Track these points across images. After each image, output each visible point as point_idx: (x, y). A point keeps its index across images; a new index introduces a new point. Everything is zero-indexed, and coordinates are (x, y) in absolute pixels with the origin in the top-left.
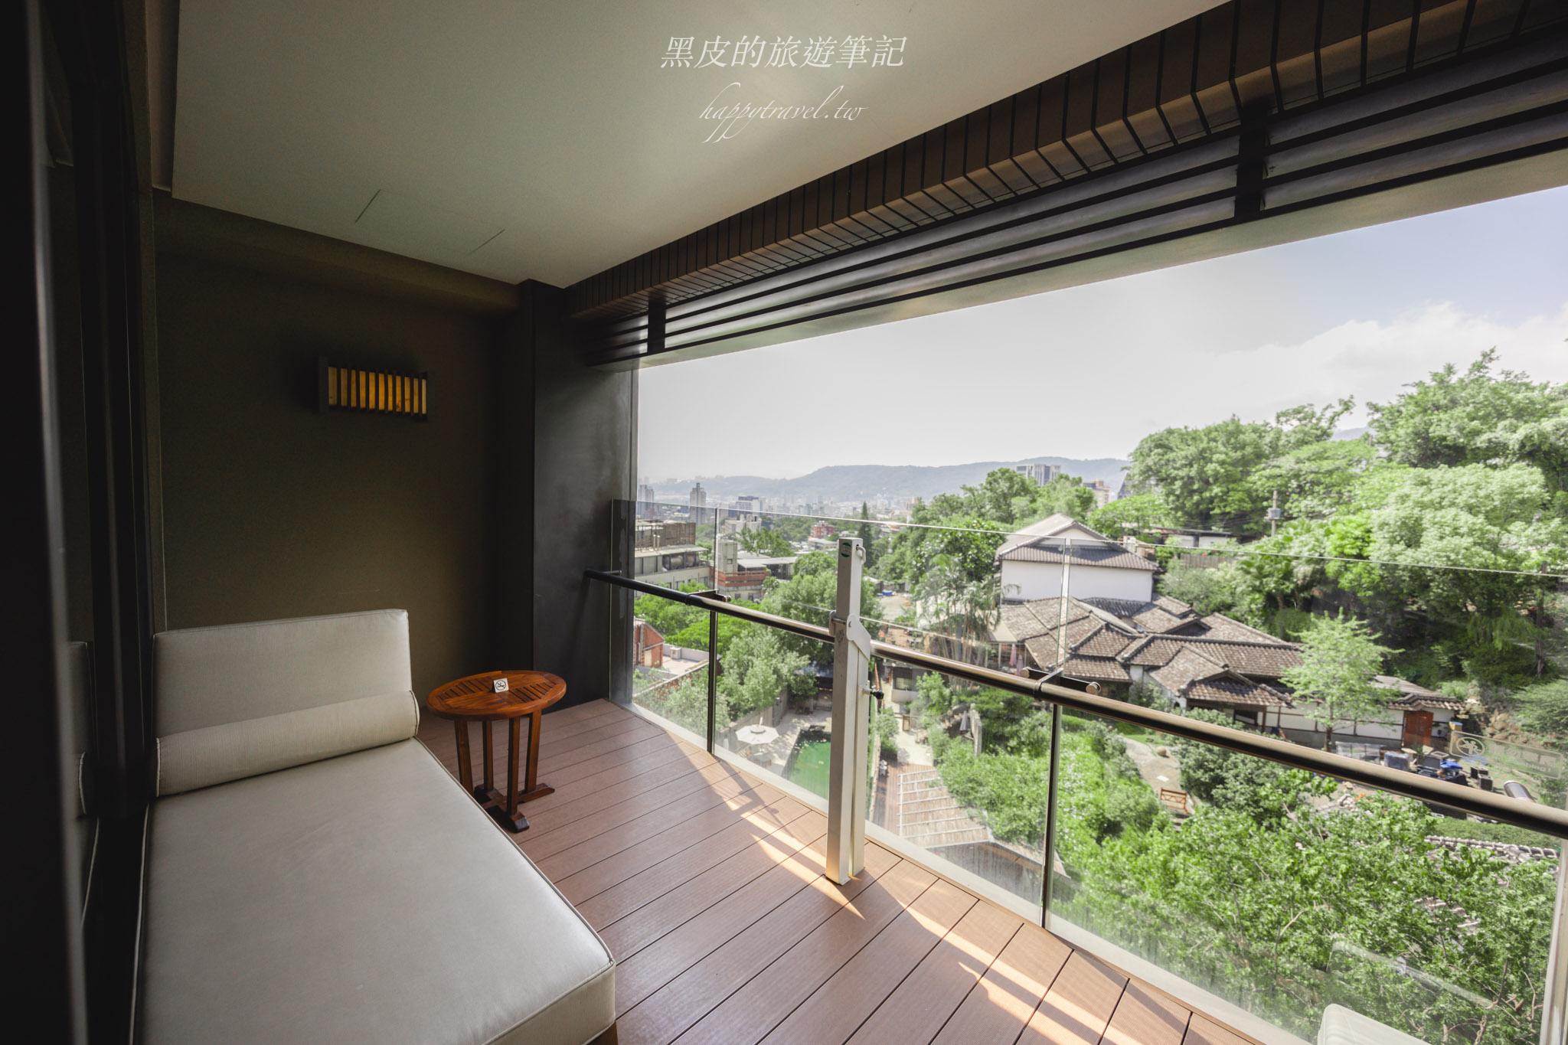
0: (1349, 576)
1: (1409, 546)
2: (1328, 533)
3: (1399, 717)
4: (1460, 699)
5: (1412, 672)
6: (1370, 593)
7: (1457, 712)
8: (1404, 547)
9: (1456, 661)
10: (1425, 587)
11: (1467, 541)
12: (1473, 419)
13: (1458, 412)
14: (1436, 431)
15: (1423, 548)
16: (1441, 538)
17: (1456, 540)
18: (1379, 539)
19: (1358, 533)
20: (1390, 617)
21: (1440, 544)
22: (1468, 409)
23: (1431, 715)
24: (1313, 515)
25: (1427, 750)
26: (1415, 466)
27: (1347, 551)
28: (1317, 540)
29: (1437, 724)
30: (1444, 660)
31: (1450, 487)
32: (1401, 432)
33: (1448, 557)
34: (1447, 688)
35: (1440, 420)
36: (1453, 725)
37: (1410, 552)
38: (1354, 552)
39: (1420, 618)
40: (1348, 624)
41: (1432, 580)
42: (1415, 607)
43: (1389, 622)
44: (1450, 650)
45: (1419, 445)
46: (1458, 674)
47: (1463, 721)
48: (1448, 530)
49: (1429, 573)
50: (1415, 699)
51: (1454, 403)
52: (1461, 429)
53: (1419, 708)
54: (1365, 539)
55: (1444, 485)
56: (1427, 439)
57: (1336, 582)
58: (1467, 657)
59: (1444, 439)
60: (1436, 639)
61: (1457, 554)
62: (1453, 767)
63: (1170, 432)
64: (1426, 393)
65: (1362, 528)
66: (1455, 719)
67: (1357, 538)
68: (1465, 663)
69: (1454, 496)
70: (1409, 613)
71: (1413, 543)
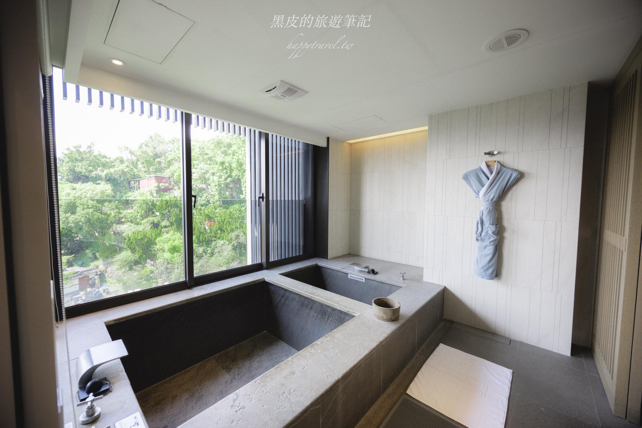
3: (77, 281)
4: (97, 267)
5: (80, 263)
7: (97, 272)
8: (70, 214)
9: (94, 254)
10: (81, 229)
11: (91, 210)
12: (90, 166)
13: (84, 162)
14: (78, 169)
15: (78, 214)
16: (83, 209)
17: (88, 210)
20: (69, 244)
21: (83, 212)
22: (88, 162)
23: (89, 276)
25: (89, 290)
26: (72, 182)
29: (91, 279)
30: (90, 255)
31: (84, 191)
32: (64, 168)
33: (86, 217)
34: (92, 265)
35: (78, 165)
36: (96, 277)
37: (73, 216)
39: (81, 242)
41: (83, 226)
42: (78, 238)
43: (69, 246)
44: (92, 250)
45: (72, 175)
46: (96, 258)
47: (100, 275)
48: (86, 207)
49: (81, 224)
50: (82, 273)
51: (82, 160)
52: (86, 169)
53: (84, 276)
55: (81, 190)
56: (74, 171)
58: (98, 252)
59: (81, 172)
60: (87, 248)
61: (89, 215)
62: (98, 292)
64: (72, 154)
66: (97, 275)
68: (97, 254)
69: (85, 194)
70: (76, 241)
71: (73, 213)
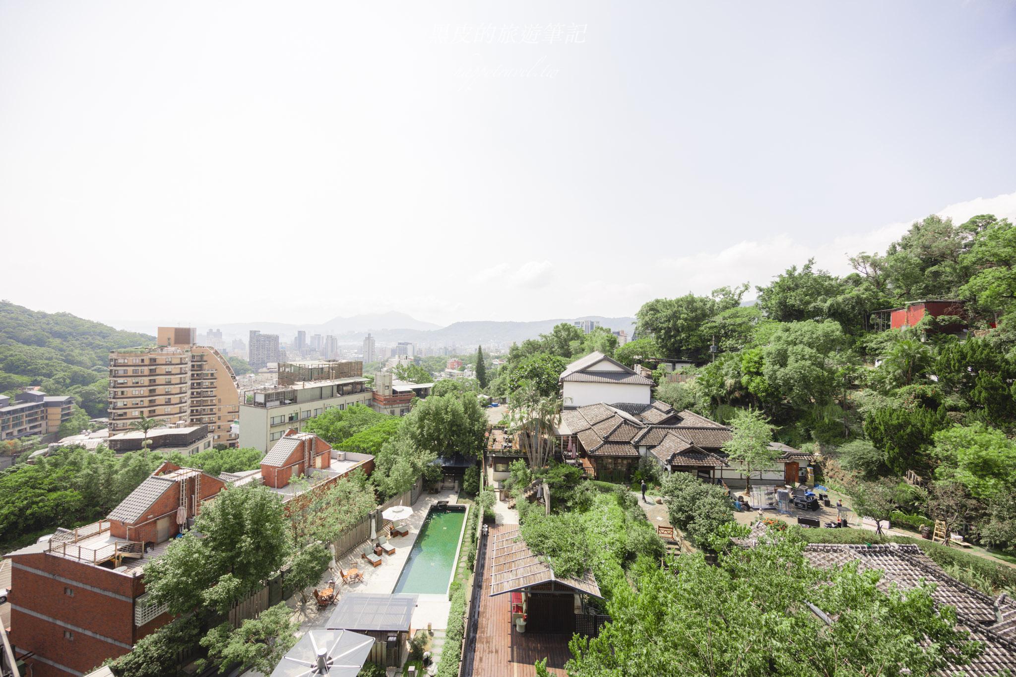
0: (753, 384)
1: (781, 366)
2: (741, 360)
3: (782, 467)
4: (811, 454)
5: (787, 439)
6: (764, 394)
7: (810, 461)
8: (779, 367)
9: (807, 431)
10: (791, 389)
11: (808, 363)
12: (806, 296)
13: (799, 291)
14: (790, 302)
15: (789, 368)
16: (797, 361)
17: (803, 362)
18: (766, 361)
19: (756, 359)
20: (774, 407)
21: (796, 365)
22: (804, 290)
23: (798, 464)
24: (733, 349)
25: (797, 485)
26: (780, 321)
27: (752, 370)
28: (736, 364)
29: (801, 469)
30: (802, 431)
31: (799, 333)
32: (773, 302)
33: (801, 372)
34: (805, 447)
35: (791, 296)
36: (809, 469)
37: (782, 370)
38: (755, 370)
39: (789, 408)
40: (754, 414)
41: (794, 386)
42: (786, 401)
43: (773, 410)
44: (804, 425)
45: (782, 309)
46: (809, 439)
47: (813, 466)
48: (799, 357)
49: (792, 381)
50: (789, 456)
51: (797, 286)
52: (801, 301)
53: (792, 461)
54: (760, 363)
55: (796, 332)
56: (786, 306)
57: (747, 388)
58: (814, 428)
59: (794, 306)
60: (797, 419)
61: (805, 370)
62: (811, 495)
63: (657, 301)
64: (784, 281)
65: (758, 356)
66: (810, 465)
67: (755, 362)
68: (812, 432)
69: (801, 338)
70: (784, 404)
71: (783, 364)
